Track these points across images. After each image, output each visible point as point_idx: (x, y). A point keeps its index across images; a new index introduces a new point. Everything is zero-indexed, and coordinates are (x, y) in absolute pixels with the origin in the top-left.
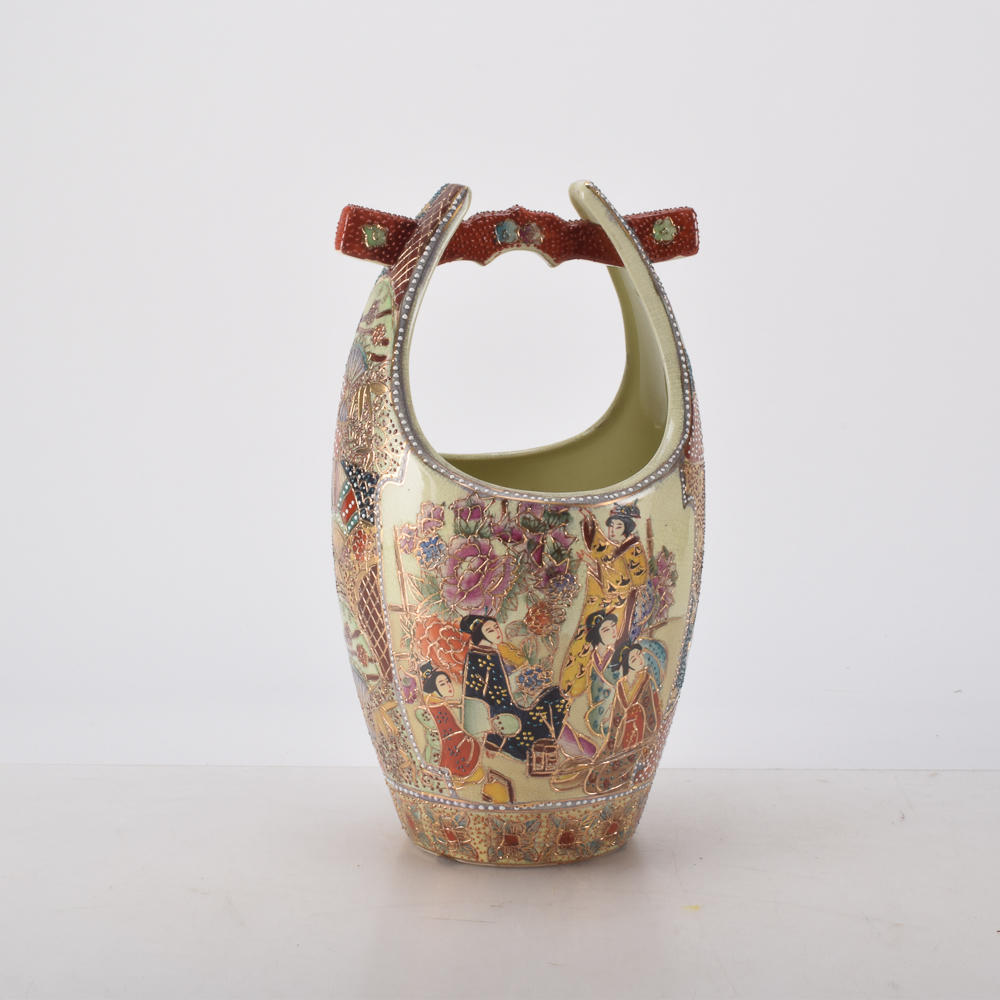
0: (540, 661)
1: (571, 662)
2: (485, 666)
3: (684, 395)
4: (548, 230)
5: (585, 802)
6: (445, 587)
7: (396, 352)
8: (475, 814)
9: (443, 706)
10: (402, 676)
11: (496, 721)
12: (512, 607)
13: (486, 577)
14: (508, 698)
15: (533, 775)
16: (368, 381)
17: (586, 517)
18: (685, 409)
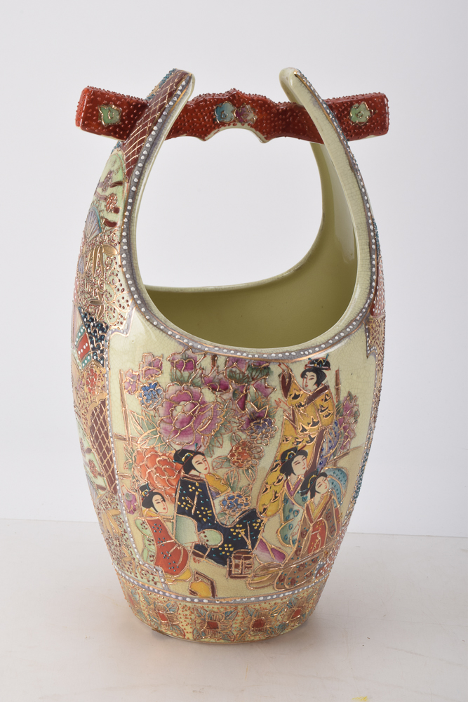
0: (241, 489)
1: (267, 489)
2: (194, 491)
3: (371, 259)
4: (260, 112)
5: (275, 596)
6: (162, 425)
7: (126, 220)
8: (183, 604)
9: (158, 520)
10: (125, 492)
11: (202, 535)
12: (218, 444)
13: (197, 419)
14: (213, 517)
15: (232, 577)
16: (101, 243)
17: (284, 371)
18: (372, 272)
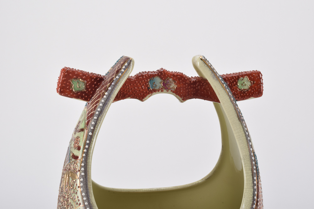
3: (253, 180)
4: (179, 83)
7: (84, 155)
16: (69, 169)
18: (254, 189)
